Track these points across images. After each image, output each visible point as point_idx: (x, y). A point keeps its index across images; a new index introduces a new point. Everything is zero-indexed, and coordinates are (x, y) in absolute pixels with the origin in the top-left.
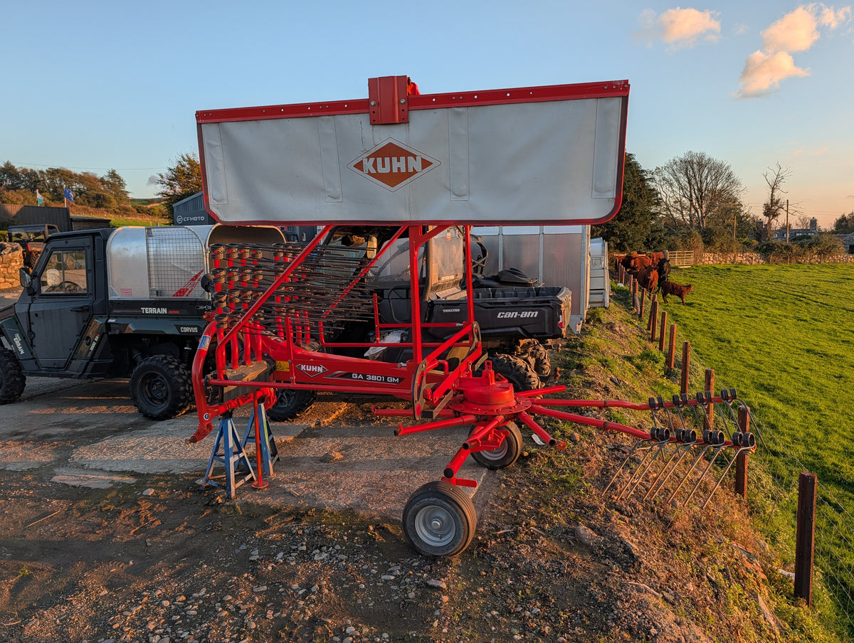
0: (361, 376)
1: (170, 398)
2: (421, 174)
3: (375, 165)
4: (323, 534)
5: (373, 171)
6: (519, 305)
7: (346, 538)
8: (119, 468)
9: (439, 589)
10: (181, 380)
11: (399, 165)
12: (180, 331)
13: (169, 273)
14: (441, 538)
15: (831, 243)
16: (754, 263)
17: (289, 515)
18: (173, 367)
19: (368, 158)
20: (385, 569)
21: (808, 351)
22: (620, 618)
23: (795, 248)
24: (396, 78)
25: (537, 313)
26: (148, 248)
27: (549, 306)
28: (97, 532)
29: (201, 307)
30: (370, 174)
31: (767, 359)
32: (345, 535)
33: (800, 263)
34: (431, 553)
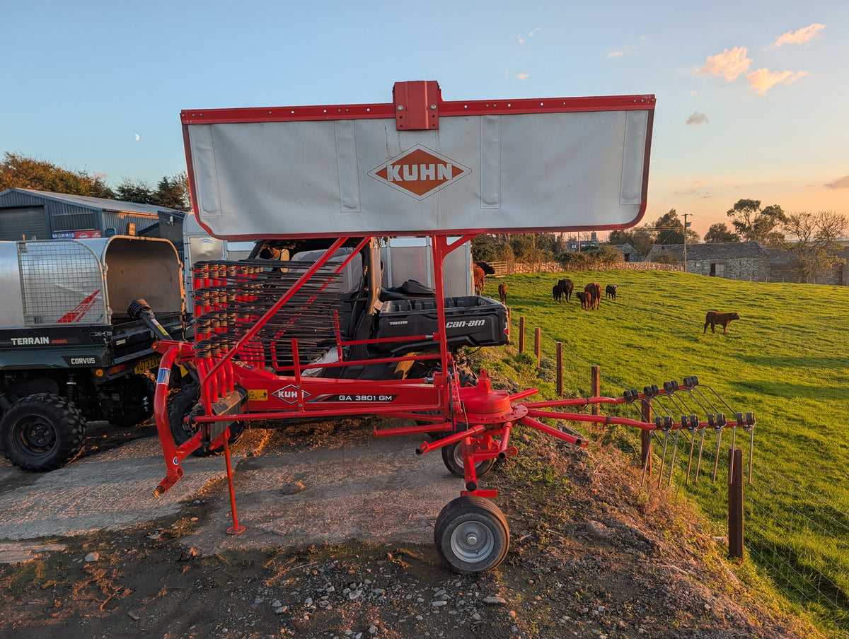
0: (349, 398)
1: (58, 443)
2: (451, 181)
3: (401, 173)
4: (343, 571)
5: (398, 179)
6: (465, 314)
7: (370, 570)
8: (33, 535)
9: (500, 605)
10: (72, 422)
11: (428, 172)
12: (69, 362)
13: (53, 295)
14: (477, 554)
15: (613, 253)
16: (555, 271)
17: (289, 556)
18: (61, 406)
19: (393, 165)
20: (430, 596)
21: (628, 345)
22: (676, 601)
23: (587, 257)
24: (426, 84)
25: (484, 321)
26: (20, 266)
27: (495, 314)
28: (54, 615)
29: (99, 334)
30: (394, 181)
31: (601, 355)
32: (367, 568)
33: (591, 270)
34: (469, 570)
